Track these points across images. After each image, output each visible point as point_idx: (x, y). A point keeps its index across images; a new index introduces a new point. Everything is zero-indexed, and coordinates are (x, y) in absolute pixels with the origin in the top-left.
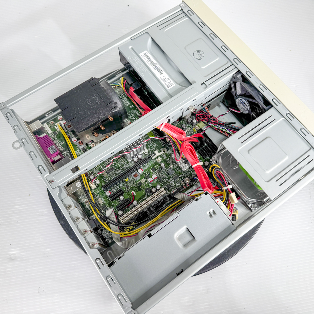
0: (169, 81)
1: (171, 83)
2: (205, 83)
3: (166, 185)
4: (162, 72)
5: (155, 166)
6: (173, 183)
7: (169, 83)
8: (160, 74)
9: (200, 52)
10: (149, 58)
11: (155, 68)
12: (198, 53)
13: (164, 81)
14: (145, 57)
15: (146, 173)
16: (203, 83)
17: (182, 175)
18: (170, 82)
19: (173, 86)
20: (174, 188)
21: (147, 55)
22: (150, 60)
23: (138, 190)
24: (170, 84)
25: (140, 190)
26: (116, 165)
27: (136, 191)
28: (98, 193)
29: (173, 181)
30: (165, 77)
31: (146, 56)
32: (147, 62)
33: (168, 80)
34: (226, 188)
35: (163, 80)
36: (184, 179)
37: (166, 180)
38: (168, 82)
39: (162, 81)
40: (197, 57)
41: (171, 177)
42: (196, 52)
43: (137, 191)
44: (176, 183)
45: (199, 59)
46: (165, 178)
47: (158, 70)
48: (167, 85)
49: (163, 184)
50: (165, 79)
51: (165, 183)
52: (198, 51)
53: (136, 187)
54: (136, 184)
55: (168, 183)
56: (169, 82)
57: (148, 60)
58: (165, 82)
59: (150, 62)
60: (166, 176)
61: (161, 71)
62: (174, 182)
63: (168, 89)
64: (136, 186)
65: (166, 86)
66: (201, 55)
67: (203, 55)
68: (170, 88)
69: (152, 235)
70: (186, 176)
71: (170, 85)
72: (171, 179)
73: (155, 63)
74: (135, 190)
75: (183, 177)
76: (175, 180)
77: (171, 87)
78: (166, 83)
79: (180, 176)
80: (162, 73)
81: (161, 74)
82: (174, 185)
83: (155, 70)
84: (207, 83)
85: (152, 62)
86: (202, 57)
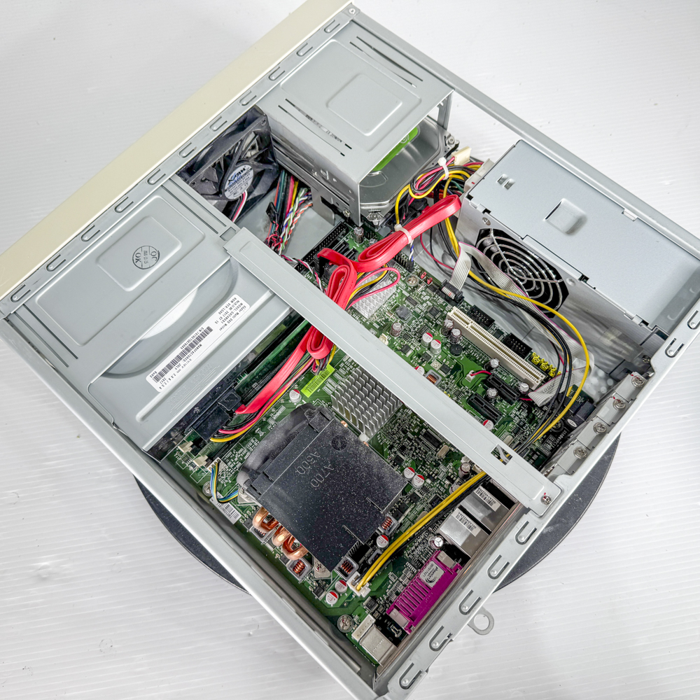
0: (228, 309)
1: (232, 304)
2: (220, 234)
3: (432, 317)
4: (205, 328)
5: (398, 347)
6: (425, 305)
7: (233, 309)
8: (211, 334)
9: (138, 255)
10: (169, 367)
11: (197, 346)
12: (142, 260)
13: (228, 320)
14: (167, 376)
15: (418, 363)
16: (221, 237)
17: (404, 292)
18: (230, 306)
19: (239, 298)
20: (435, 301)
21: (160, 373)
22: (174, 362)
23: (460, 372)
24: (236, 306)
25: (457, 367)
26: (416, 431)
27: (463, 375)
29: (420, 306)
30: (219, 320)
31: (162, 376)
32: (180, 368)
33: (223, 313)
34: (446, 169)
35: (226, 322)
36: (410, 287)
37: (421, 320)
38: (230, 312)
39: (229, 325)
40: (151, 261)
41: (414, 312)
42: (139, 264)
43: (463, 372)
44: (424, 299)
45: (157, 256)
46: (418, 323)
47: (199, 339)
48: (238, 311)
49: (432, 324)
50: (224, 318)
51: (429, 321)
52: (135, 261)
53: (455, 376)
54: (448, 377)
55: (428, 314)
56: (231, 309)
57: (173, 369)
58: (231, 317)
59: (181, 362)
60: (414, 321)
61: (203, 331)
62: (422, 304)
64: (452, 377)
66: (145, 253)
67: (146, 249)
69: (583, 276)
70: (403, 285)
71: (239, 303)
72: (418, 311)
73: (181, 350)
74: (460, 376)
75: (407, 288)
76: (416, 303)
77: (241, 301)
78: (233, 315)
79: (407, 295)
80: (208, 328)
81: (211, 330)
82: (428, 302)
83: (201, 345)
84: (221, 230)
85: (179, 358)
86: (152, 250)
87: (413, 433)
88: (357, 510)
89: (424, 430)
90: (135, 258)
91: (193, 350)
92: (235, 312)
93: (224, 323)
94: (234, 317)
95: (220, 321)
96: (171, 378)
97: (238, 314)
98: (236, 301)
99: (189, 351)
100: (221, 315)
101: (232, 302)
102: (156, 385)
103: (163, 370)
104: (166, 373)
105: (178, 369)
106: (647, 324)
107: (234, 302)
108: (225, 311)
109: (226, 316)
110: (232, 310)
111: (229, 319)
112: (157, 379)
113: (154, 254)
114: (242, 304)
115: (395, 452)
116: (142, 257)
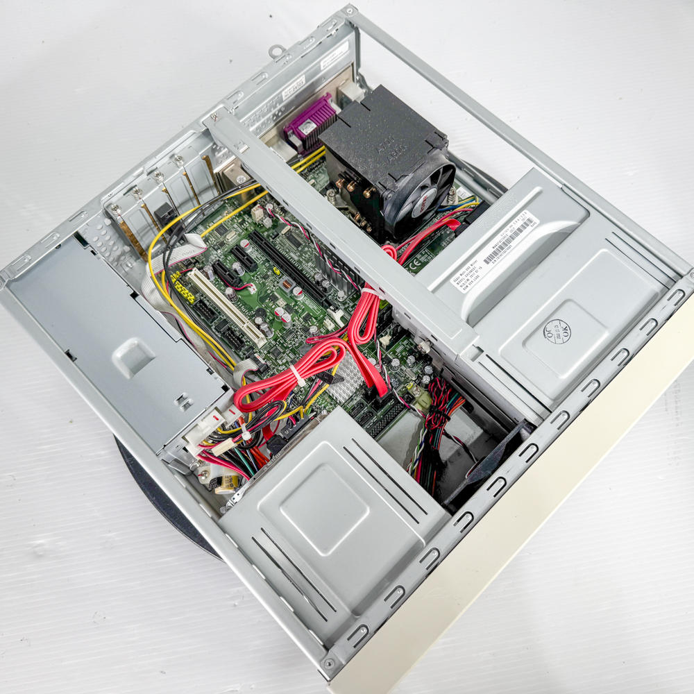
0: (471, 279)
1: (467, 284)
2: (484, 354)
3: (279, 348)
4: (491, 263)
5: (315, 320)
6: (284, 361)
7: (465, 280)
8: (485, 258)
9: (566, 334)
10: (520, 230)
11: (497, 247)
12: (561, 330)
13: (470, 269)
14: (521, 223)
15: (298, 305)
16: (482, 351)
18: (468, 282)
19: (461, 289)
20: (274, 364)
21: (528, 225)
22: (516, 234)
23: (261, 296)
24: (463, 282)
25: (262, 300)
26: (306, 249)
27: (259, 293)
28: (246, 230)
29: (289, 360)
30: (479, 270)
31: (525, 223)
32: (510, 229)
33: (474, 276)
35: (472, 267)
37: (289, 346)
38: (469, 277)
39: (468, 264)
40: (550, 327)
41: (295, 354)
42: (564, 326)
43: (258, 295)
44: (284, 367)
45: (546, 333)
46: (293, 343)
47: (495, 253)
48: (461, 277)
49: (279, 342)
50: (474, 272)
51: (282, 344)
53: (266, 292)
54: (272, 292)
55: (282, 351)
56: (468, 280)
57: (516, 228)
58: (468, 272)
59: (509, 234)
60: (297, 345)
61: (493, 261)
62: (287, 362)
63: (452, 280)
64: (269, 292)
65: (457, 275)
66: (559, 336)
67: (559, 341)
68: (455, 284)
69: (135, 298)
71: (460, 284)
72: (292, 355)
73: (511, 244)
74: (261, 292)
76: (291, 362)
77: (458, 287)
78: (465, 274)
80: (488, 263)
81: (485, 261)
82: (281, 363)
83: (494, 248)
84: (483, 358)
85: (512, 238)
86: (552, 339)
89: (300, 249)
90: (569, 331)
91: (500, 244)
92: (463, 276)
93: (473, 267)
94: (464, 272)
95: (477, 269)
96: (517, 221)
97: (461, 275)
98: (463, 287)
99: (504, 243)
100: (476, 274)
101: (467, 286)
103: (525, 228)
104: (522, 226)
105: (512, 228)
107: (465, 286)
108: (473, 278)
109: (472, 273)
110: (466, 278)
111: (469, 270)
112: (530, 220)
113: (550, 335)
114: (458, 284)
116: (561, 332)
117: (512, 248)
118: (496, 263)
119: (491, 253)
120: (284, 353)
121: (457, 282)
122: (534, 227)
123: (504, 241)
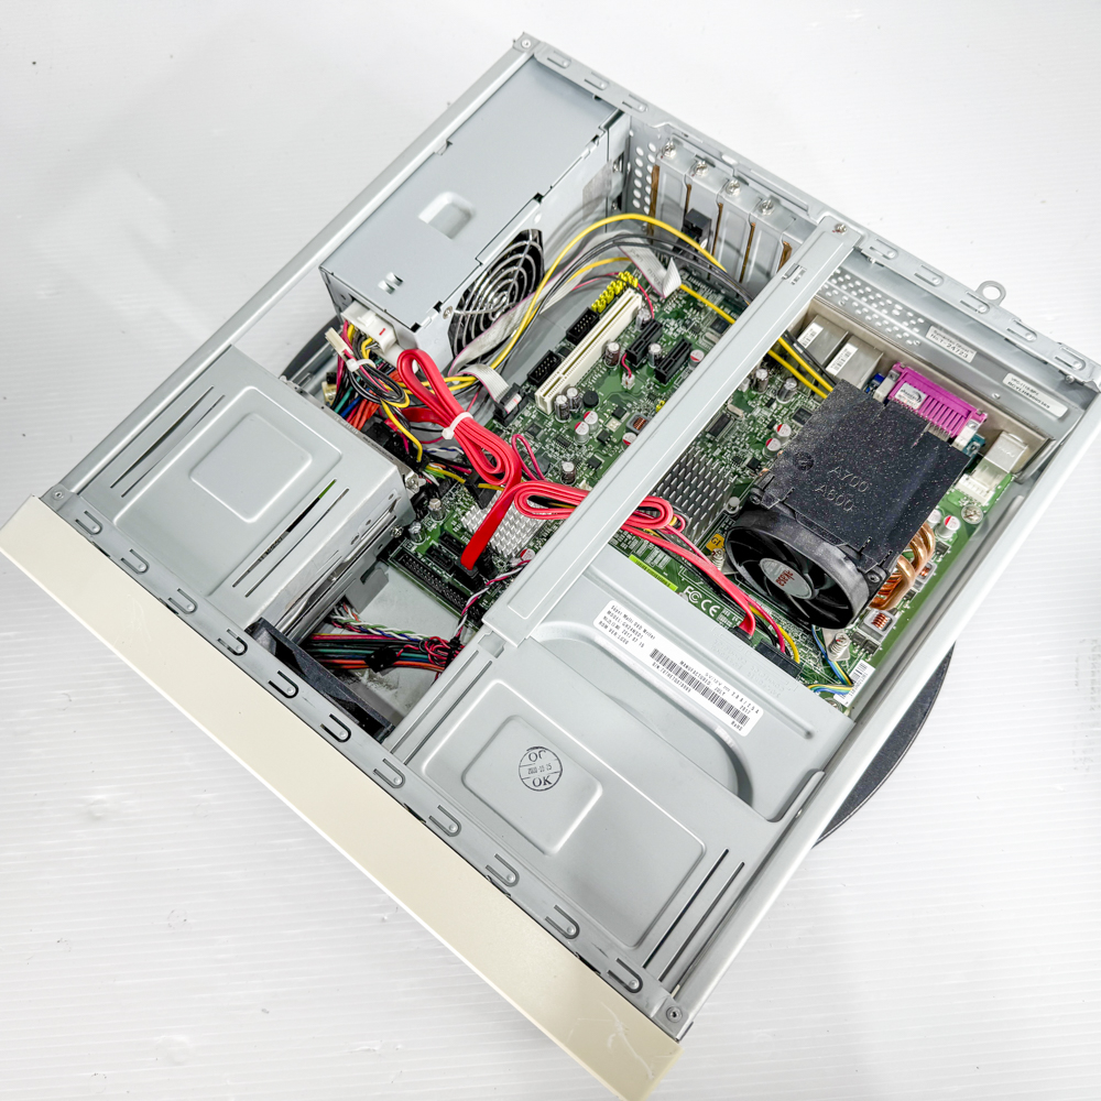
0: (619, 632)
1: (610, 626)
2: (492, 658)
3: (542, 432)
4: (653, 661)
7: (617, 623)
8: (661, 651)
9: (537, 783)
10: (722, 704)
11: (684, 668)
12: (545, 774)
13: (637, 629)
14: (737, 705)
15: (613, 447)
16: (497, 657)
18: (614, 628)
19: (600, 618)
21: (734, 716)
22: (713, 698)
23: (621, 396)
24: (613, 620)
27: (625, 392)
30: (638, 642)
31: (737, 712)
32: (721, 687)
33: (625, 637)
35: (641, 631)
37: (547, 446)
38: (622, 628)
39: (645, 626)
40: (547, 758)
42: (552, 779)
43: (622, 392)
45: (537, 751)
47: (672, 666)
48: (621, 617)
49: (552, 431)
50: (634, 635)
51: (549, 436)
52: (548, 786)
53: (628, 401)
54: (630, 409)
55: (537, 437)
56: (617, 627)
57: (724, 697)
58: (633, 626)
59: (713, 687)
60: (550, 456)
61: (658, 663)
63: (614, 603)
64: (629, 405)
65: (624, 611)
66: (532, 771)
67: (524, 772)
68: (608, 607)
71: (608, 617)
73: (693, 690)
74: (627, 395)
77: (604, 613)
78: (628, 622)
80: (653, 656)
81: (656, 651)
83: (682, 663)
84: (487, 656)
85: (705, 692)
86: (526, 761)
87: (714, 448)
88: (888, 434)
89: (708, 436)
90: (542, 787)
91: (691, 673)
92: (624, 620)
93: (642, 633)
94: (631, 620)
95: (640, 640)
96: (740, 698)
97: (625, 616)
98: (604, 621)
99: (693, 679)
100: (630, 640)
101: (606, 627)
102: (754, 718)
103: (728, 712)
104: (732, 707)
105: (724, 690)
106: (596, 137)
107: (606, 623)
108: (623, 635)
109: (631, 633)
110: (620, 625)
111: (635, 628)
112: (744, 719)
113: (533, 757)
115: (743, 469)
116: (541, 775)
117: (686, 692)
118: (655, 668)
119: (671, 659)
120: (535, 439)
121: (612, 611)
122: (732, 727)
123: (697, 678)
